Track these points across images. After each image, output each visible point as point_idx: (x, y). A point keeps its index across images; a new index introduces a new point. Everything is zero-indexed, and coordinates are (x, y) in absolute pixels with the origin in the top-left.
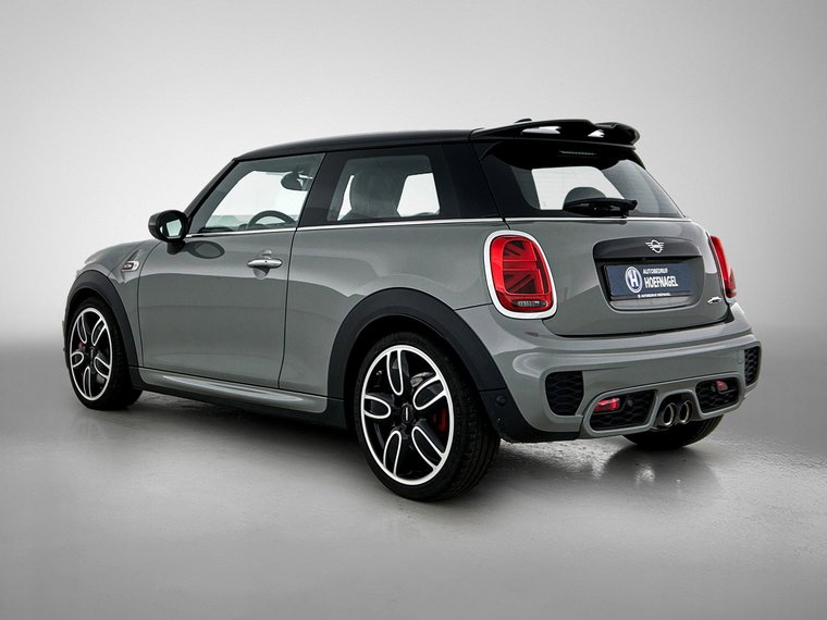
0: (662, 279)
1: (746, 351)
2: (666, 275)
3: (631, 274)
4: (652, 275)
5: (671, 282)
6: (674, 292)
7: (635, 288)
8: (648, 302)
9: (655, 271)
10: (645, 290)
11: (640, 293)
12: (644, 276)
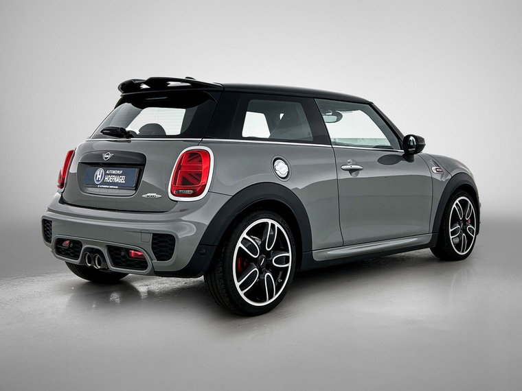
0: (117, 177)
1: (154, 235)
2: (119, 175)
3: (99, 173)
4: (111, 174)
5: (121, 180)
6: (121, 186)
7: (98, 181)
8: (102, 190)
9: (114, 172)
10: (104, 183)
11: (100, 184)
12: (106, 174)
